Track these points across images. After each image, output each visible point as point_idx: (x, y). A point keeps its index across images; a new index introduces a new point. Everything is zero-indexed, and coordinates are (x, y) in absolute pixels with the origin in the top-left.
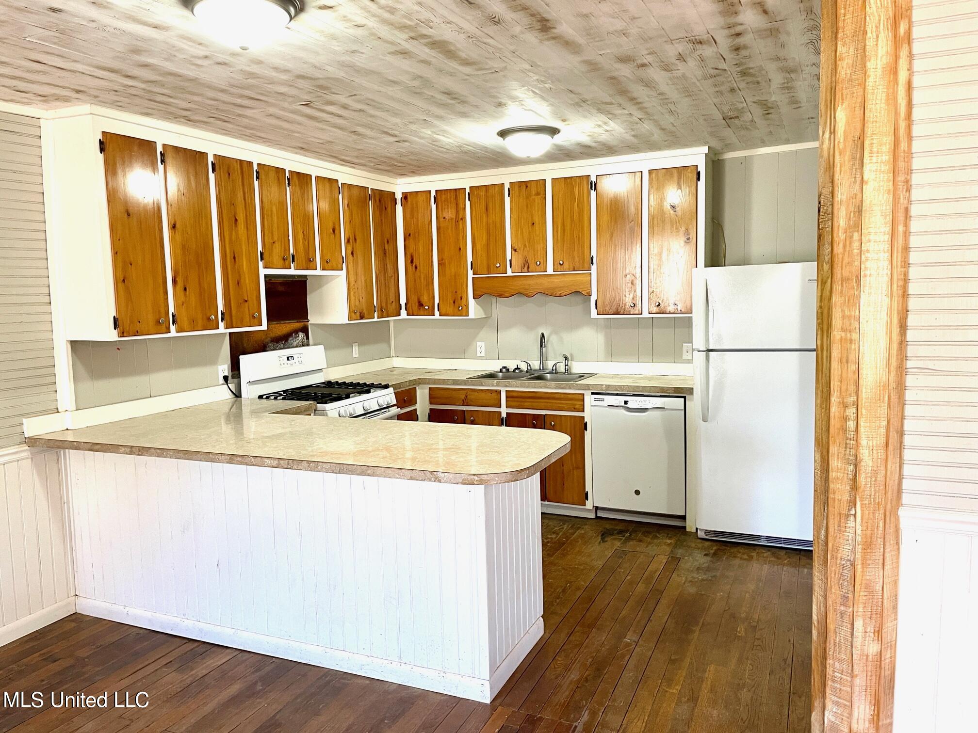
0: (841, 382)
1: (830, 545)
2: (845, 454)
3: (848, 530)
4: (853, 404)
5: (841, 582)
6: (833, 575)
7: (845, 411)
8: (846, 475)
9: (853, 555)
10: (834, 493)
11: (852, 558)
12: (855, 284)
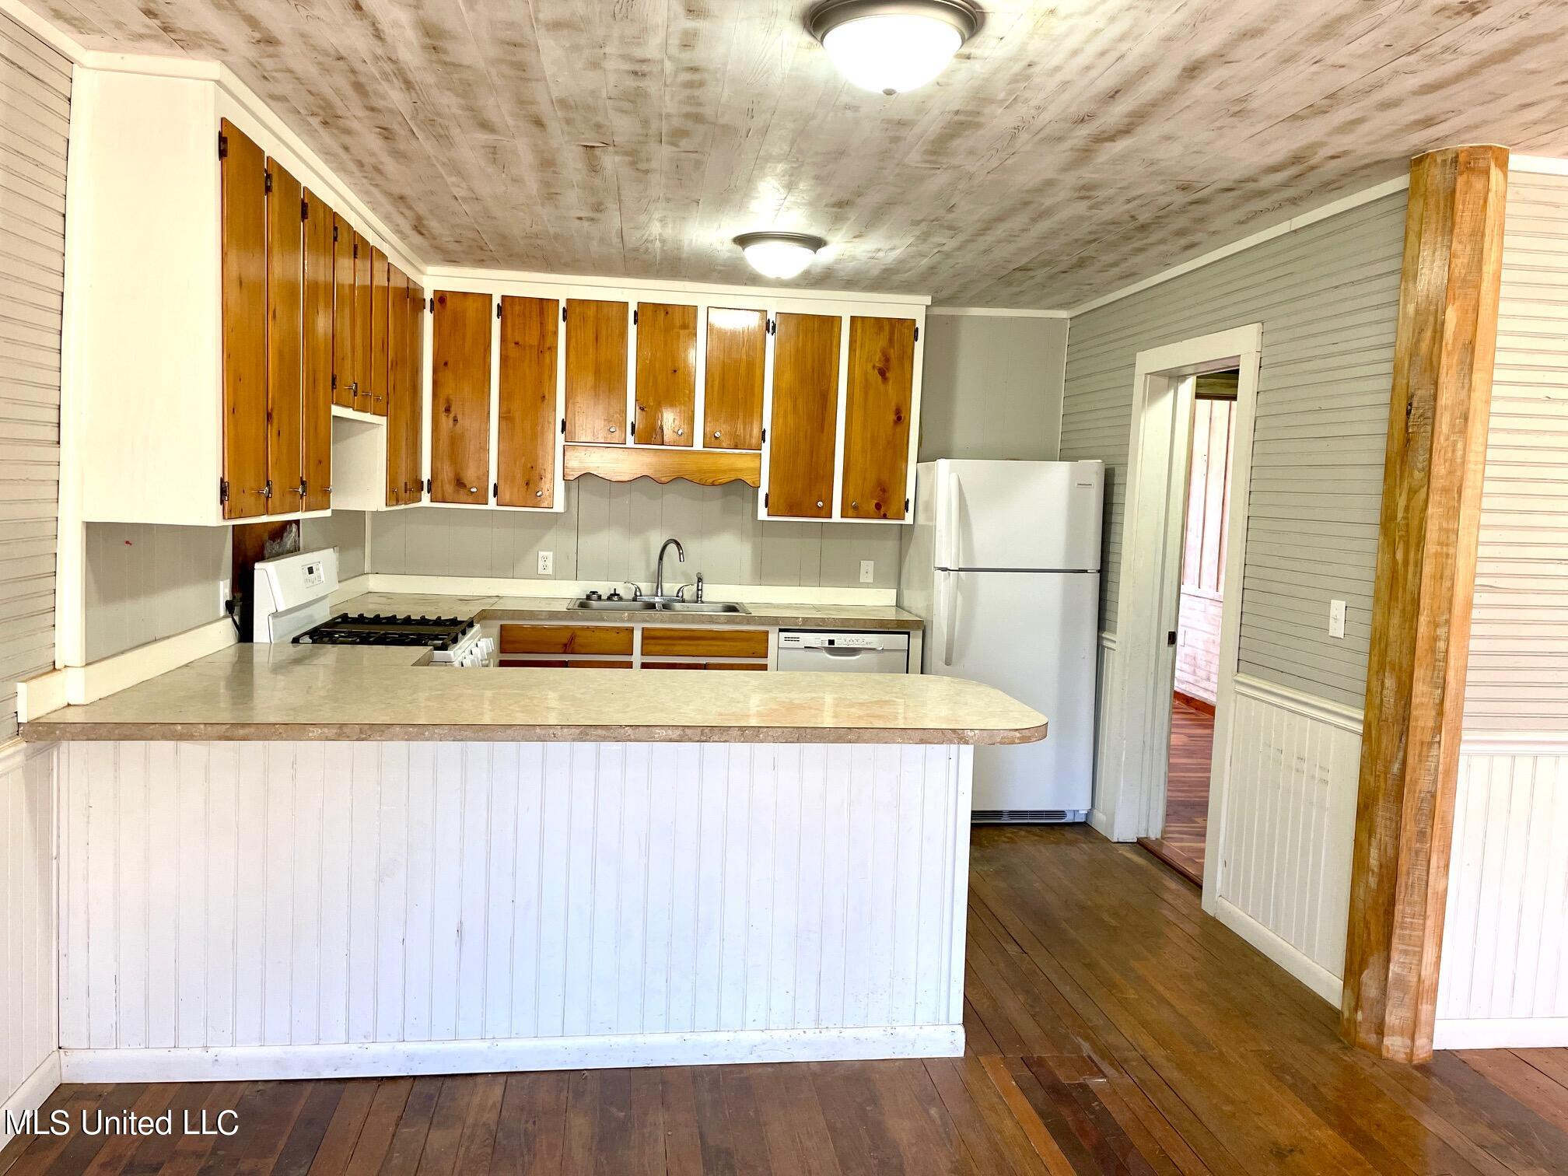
0: (1433, 599)
1: (1408, 778)
2: (1432, 678)
3: (1430, 759)
4: (1446, 623)
5: (1418, 816)
6: (1409, 811)
7: (1435, 631)
8: (1432, 701)
9: (1435, 786)
10: (1417, 721)
11: (1434, 789)
12: (1456, 496)
